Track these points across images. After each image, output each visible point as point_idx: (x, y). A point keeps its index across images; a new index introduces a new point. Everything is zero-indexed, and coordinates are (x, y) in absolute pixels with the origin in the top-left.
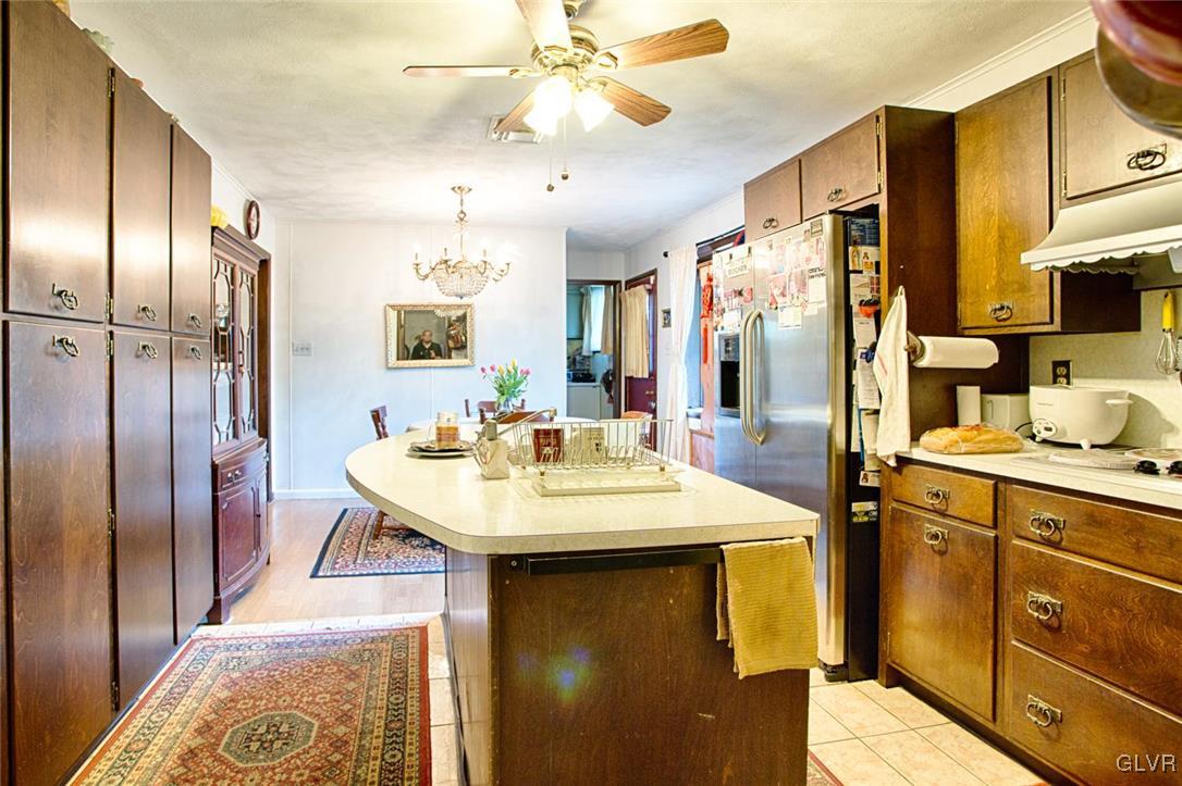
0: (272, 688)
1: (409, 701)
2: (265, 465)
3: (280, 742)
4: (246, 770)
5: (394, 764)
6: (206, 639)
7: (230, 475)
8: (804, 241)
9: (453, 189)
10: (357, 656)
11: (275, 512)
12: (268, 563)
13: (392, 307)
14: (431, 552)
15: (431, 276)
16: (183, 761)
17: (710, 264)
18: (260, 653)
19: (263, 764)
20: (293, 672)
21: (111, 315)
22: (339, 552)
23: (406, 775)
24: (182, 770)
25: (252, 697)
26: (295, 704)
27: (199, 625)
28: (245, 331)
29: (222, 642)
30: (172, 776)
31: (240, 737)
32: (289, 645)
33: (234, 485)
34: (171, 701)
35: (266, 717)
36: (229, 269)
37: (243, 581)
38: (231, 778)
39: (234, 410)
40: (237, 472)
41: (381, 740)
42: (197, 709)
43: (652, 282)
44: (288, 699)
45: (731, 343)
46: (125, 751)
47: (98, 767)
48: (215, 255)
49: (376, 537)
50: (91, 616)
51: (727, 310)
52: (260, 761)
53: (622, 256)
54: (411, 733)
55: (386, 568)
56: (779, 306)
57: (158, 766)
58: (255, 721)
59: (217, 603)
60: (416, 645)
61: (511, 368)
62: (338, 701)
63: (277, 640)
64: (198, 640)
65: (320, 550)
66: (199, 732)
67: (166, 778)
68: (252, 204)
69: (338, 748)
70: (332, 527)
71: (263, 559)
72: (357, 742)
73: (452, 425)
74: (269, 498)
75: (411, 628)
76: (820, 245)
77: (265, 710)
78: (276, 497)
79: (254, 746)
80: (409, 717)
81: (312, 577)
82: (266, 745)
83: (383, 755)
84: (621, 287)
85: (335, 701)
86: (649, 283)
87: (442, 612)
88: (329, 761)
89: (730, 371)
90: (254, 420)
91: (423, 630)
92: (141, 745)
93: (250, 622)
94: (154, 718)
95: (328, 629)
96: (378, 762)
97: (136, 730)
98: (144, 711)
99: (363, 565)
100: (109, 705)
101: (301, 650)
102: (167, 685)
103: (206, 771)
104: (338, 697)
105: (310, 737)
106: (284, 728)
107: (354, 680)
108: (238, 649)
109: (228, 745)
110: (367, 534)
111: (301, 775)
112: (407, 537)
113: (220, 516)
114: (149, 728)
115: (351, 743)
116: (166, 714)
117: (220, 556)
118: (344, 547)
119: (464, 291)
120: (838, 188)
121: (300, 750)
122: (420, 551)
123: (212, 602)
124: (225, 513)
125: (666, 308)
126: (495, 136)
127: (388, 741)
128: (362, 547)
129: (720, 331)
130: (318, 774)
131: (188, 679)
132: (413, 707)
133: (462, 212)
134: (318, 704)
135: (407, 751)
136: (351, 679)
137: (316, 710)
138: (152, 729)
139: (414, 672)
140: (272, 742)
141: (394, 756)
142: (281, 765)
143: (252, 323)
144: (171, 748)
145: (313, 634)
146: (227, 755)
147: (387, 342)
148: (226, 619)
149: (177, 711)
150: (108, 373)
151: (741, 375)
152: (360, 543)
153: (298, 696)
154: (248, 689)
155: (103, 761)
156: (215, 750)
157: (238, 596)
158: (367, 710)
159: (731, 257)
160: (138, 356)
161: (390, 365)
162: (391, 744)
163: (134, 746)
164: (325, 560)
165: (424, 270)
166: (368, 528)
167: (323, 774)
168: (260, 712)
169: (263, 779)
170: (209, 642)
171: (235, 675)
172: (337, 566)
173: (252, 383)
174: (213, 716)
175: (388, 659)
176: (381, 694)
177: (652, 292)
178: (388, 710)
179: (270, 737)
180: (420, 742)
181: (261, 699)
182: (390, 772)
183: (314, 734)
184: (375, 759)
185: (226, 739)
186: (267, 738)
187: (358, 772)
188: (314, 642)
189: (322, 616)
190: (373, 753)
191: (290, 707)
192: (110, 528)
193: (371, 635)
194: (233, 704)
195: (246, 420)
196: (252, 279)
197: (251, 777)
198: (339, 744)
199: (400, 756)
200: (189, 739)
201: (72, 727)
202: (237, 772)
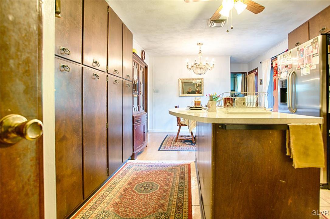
0: (147, 176)
1: (185, 182)
2: (146, 119)
3: (149, 189)
4: (140, 194)
5: (181, 197)
6: (131, 163)
7: (137, 120)
8: (311, 45)
9: (198, 44)
10: (171, 170)
11: (149, 135)
12: (147, 146)
13: (181, 79)
14: (191, 146)
15: (192, 69)
16: (124, 190)
17: (277, 60)
18: (145, 167)
19: (145, 194)
20: (153, 172)
21: (108, 71)
22: (166, 145)
23: (184, 201)
24: (124, 193)
25: (142, 178)
26: (153, 180)
27: (128, 159)
28: (141, 83)
29: (135, 164)
30: (121, 194)
31: (139, 187)
32: (152, 166)
33: (138, 123)
34: (121, 177)
35: (146, 183)
36: (137, 65)
37: (140, 149)
38: (136, 196)
39: (138, 103)
40: (139, 119)
41: (177, 191)
42: (128, 179)
43: (256, 72)
44: (152, 179)
45: (284, 82)
46: (110, 187)
47: (104, 190)
48: (134, 61)
49: (176, 142)
50: (102, 149)
51: (282, 72)
52: (144, 193)
53: (247, 65)
54: (186, 190)
55: (179, 149)
56: (301, 68)
57: (118, 191)
58: (143, 183)
59: (133, 154)
60: (187, 168)
61: (214, 95)
62: (165, 180)
63: (149, 165)
64: (128, 163)
65: (161, 144)
66: (128, 184)
67: (120, 194)
68: (143, 51)
69: (165, 192)
70: (164, 139)
71: (145, 145)
72: (170, 191)
73: (199, 100)
74: (147, 131)
75: (186, 164)
76: (317, 46)
77: (146, 181)
78: (149, 131)
79: (143, 189)
80: (185, 186)
81: (159, 150)
82: (146, 189)
83: (178, 195)
84: (246, 74)
85: (164, 180)
86: (255, 72)
87: (195, 161)
88: (163, 195)
89: (284, 91)
90: (143, 107)
91: (189, 165)
92: (114, 186)
93: (142, 160)
94: (117, 180)
95: (163, 163)
96: (176, 196)
97: (113, 182)
98: (115, 178)
99: (172, 148)
100: (106, 174)
101: (155, 167)
102: (120, 173)
103: (130, 194)
104: (165, 179)
105: (157, 188)
106: (151, 186)
107: (170, 176)
108: (139, 166)
109: (136, 188)
110: (173, 141)
111: (155, 197)
112: (185, 142)
113: (134, 130)
114: (116, 182)
115: (169, 191)
116: (120, 179)
117: (134, 141)
118: (167, 144)
119: (201, 73)
120: (324, 28)
121: (155, 191)
122: (188, 146)
123: (132, 153)
124: (136, 130)
125: (261, 79)
126: (210, 25)
127: (179, 191)
128: (172, 144)
129: (280, 80)
130: (160, 198)
131: (126, 172)
132: (186, 184)
133: (200, 50)
134: (160, 181)
135: (185, 194)
136: (169, 175)
137: (159, 182)
138: (116, 183)
139: (186, 175)
140: (147, 189)
141: (181, 195)
142: (150, 194)
143: (143, 81)
144: (121, 187)
145: (159, 164)
146: (135, 191)
147: (179, 89)
148: (136, 159)
149: (123, 179)
150: (107, 86)
151: (288, 93)
152: (171, 143)
153: (154, 178)
154: (141, 175)
155: (105, 188)
156: (132, 189)
157: (139, 154)
158: (173, 183)
159: (284, 56)
160: (114, 83)
161: (180, 96)
162: (180, 192)
163: (112, 186)
164: (162, 147)
165: (190, 67)
166: (174, 139)
167: (161, 198)
168: (144, 181)
169: (145, 197)
170: (131, 164)
171: (138, 172)
172: (165, 148)
173: (143, 97)
174: (132, 181)
175: (179, 171)
176: (177, 179)
177: (256, 75)
178: (179, 184)
179: (147, 187)
180: (188, 193)
181: (145, 178)
182: (180, 199)
183: (158, 188)
184: (175, 195)
185: (135, 187)
186: (146, 187)
187: (171, 198)
188: (159, 166)
189: (161, 160)
190: (175, 194)
191: (152, 181)
192: (107, 127)
193: (174, 165)
194: (137, 179)
195: (141, 107)
196: (143, 69)
197: (142, 196)
198: (166, 191)
199: (182, 195)
200: (126, 186)
201: (97, 177)
202: (138, 195)
